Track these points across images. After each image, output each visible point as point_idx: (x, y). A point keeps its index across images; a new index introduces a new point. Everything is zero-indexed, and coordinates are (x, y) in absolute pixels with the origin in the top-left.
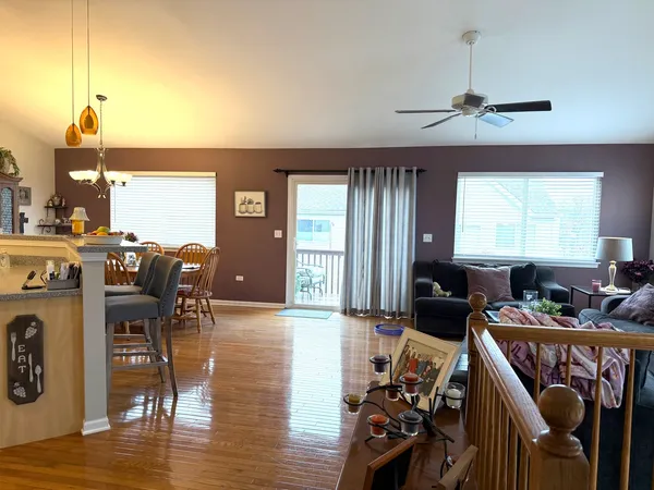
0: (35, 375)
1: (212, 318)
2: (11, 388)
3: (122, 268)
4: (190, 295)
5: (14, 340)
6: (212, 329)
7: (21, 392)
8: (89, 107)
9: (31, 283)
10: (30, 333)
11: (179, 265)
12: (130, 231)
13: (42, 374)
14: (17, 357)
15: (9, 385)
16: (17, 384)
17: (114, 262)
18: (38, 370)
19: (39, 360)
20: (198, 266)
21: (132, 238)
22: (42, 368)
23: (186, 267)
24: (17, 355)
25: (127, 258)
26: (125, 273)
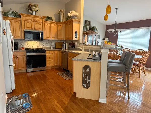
0: (88, 82)
1: (145, 74)
2: (83, 84)
3: (117, 55)
4: (138, 65)
5: (84, 71)
6: (144, 77)
7: (85, 85)
8: (109, 5)
9: (89, 57)
10: (88, 70)
11: (134, 55)
12: (121, 45)
13: (90, 82)
14: (84, 76)
15: (82, 83)
16: (84, 83)
17: (116, 53)
18: (89, 81)
19: (89, 78)
20: (142, 56)
21: (122, 47)
22: (90, 80)
23: (136, 56)
24: (85, 75)
25: (120, 52)
26: (118, 56)
